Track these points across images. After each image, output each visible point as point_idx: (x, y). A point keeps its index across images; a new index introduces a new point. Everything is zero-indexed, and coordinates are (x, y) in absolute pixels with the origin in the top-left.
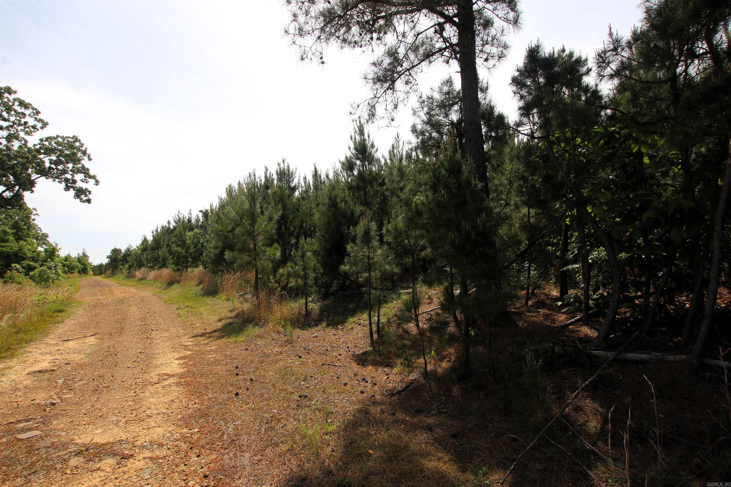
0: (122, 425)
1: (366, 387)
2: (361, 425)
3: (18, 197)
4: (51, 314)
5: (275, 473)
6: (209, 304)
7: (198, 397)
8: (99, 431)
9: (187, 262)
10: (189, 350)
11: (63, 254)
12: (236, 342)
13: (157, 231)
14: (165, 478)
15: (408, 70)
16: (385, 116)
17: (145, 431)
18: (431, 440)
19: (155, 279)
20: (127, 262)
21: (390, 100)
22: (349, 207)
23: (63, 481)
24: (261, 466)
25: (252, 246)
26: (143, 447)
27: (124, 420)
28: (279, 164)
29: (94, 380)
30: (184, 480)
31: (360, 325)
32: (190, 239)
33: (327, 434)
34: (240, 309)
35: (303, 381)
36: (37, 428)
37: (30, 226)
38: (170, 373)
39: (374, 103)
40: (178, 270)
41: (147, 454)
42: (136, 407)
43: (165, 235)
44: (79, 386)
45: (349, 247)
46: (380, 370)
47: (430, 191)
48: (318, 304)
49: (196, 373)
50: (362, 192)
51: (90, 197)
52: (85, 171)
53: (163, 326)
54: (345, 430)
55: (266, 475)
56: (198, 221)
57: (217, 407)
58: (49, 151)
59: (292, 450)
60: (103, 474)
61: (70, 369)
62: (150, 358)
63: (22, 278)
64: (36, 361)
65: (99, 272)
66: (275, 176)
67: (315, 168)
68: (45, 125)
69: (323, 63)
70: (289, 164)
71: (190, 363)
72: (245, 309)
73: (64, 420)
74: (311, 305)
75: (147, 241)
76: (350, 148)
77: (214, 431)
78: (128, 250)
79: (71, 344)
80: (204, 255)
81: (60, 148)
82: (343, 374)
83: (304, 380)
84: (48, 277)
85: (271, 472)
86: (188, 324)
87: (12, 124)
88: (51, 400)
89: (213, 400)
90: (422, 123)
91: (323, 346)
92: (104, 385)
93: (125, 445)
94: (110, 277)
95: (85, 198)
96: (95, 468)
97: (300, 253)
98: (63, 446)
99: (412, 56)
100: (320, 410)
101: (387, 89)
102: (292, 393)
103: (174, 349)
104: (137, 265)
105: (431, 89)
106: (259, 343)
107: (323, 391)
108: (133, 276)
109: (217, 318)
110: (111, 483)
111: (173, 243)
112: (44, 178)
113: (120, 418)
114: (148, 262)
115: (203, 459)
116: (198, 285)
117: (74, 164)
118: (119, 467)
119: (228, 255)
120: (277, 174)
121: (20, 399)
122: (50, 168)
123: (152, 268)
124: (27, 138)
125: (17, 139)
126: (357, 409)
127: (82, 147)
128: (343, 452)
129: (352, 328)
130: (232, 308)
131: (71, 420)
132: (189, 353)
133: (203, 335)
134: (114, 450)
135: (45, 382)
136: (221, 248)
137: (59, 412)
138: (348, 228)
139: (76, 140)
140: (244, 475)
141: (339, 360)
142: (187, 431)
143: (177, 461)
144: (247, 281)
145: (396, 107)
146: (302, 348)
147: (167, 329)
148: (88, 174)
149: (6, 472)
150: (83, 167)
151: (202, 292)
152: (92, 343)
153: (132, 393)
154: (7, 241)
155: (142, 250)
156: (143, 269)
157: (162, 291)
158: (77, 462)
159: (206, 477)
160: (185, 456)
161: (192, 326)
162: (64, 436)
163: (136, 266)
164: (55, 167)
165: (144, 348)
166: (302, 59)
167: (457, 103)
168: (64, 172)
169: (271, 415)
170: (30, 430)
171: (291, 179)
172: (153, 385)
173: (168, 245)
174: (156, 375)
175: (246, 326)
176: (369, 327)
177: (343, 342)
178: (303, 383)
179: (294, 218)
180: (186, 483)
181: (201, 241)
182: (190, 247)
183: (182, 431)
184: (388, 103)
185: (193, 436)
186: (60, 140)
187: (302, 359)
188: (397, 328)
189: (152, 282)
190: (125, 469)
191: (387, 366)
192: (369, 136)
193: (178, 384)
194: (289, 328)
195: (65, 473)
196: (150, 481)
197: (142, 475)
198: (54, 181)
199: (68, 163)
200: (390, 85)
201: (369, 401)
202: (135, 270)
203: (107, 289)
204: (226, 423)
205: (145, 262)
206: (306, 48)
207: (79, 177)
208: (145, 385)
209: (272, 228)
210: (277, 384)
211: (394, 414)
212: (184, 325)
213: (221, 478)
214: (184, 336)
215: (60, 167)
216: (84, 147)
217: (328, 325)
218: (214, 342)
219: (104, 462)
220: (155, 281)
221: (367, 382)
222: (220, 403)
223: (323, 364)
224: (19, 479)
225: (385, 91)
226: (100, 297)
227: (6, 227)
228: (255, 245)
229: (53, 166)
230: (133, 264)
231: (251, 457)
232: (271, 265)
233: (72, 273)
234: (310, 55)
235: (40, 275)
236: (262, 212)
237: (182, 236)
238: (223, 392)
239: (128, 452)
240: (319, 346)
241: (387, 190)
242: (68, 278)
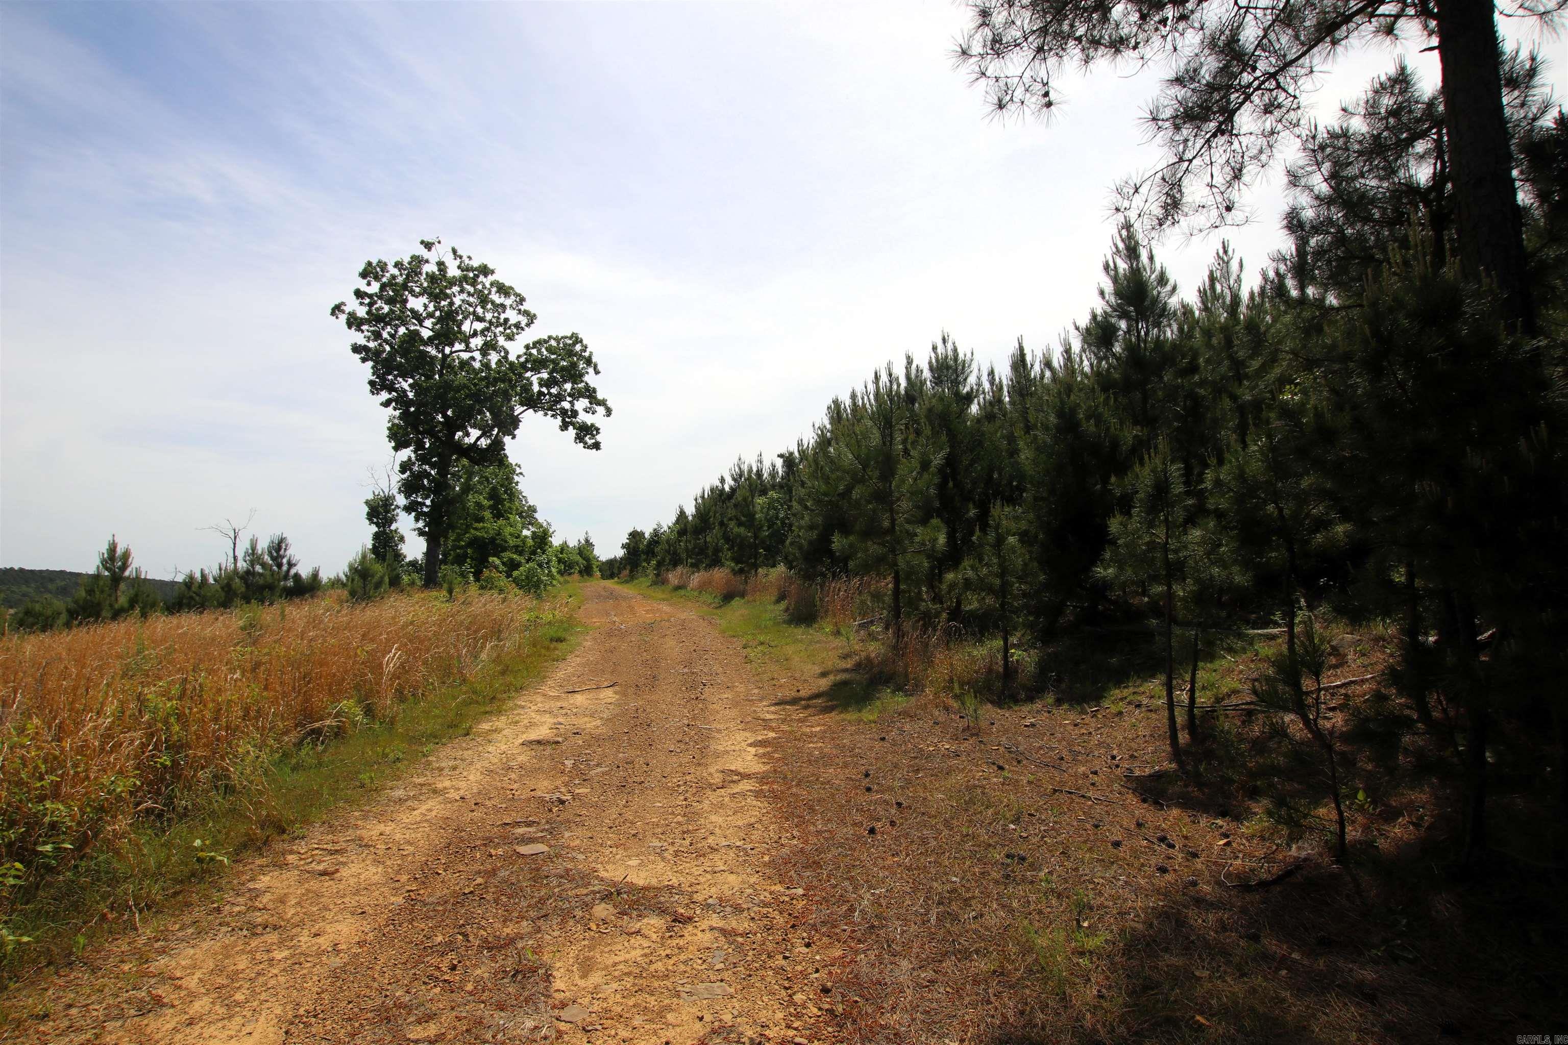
0: (670, 857)
1: (1170, 858)
2: (1166, 950)
3: (497, 445)
4: (547, 643)
5: (967, 1017)
6: (801, 641)
7: (797, 826)
8: (634, 862)
9: (756, 555)
10: (772, 729)
11: (556, 541)
12: (860, 721)
13: (703, 497)
14: (750, 976)
15: (1273, 76)
16: (1210, 201)
17: (709, 876)
18: (1373, 1025)
19: (702, 587)
20: (654, 555)
21: (1223, 160)
22: (1108, 429)
23: (586, 942)
24: (937, 996)
25: (886, 524)
26: (707, 907)
27: (671, 850)
28: (934, 348)
29: (618, 767)
30: (786, 988)
31: (1138, 706)
32: (761, 511)
33: (1082, 954)
34: (863, 654)
35: (1012, 822)
36: (541, 840)
37: (512, 494)
38: (742, 771)
39: (1179, 176)
40: (741, 571)
41: (715, 921)
42: (691, 828)
43: (716, 505)
44: (597, 775)
45: (1114, 525)
46: (1204, 821)
47: (1360, 375)
48: (1032, 652)
49: (789, 777)
50: (1138, 395)
51: (599, 438)
52: (590, 393)
53: (721, 679)
54: (1127, 951)
55: (950, 1017)
56: (773, 473)
57: (835, 852)
58: (538, 364)
59: (1002, 974)
60: (646, 943)
61: (580, 742)
62: (705, 737)
63: (503, 581)
64: (532, 725)
65: (608, 573)
66: (927, 374)
67: (1021, 349)
68: (531, 318)
69: (1049, 104)
70: (956, 344)
71: (776, 755)
72: (873, 655)
73: (579, 832)
74: (1016, 654)
75: (687, 517)
76: (1102, 293)
77: (833, 900)
78: (656, 533)
79: (579, 699)
80: (788, 542)
81: (553, 357)
82: (1107, 819)
83: (1017, 821)
84: (539, 581)
85: (960, 1013)
86: (765, 677)
87: (488, 325)
88: (558, 795)
89: (826, 835)
90: (1316, 203)
91: (1052, 749)
92: (635, 779)
93: (677, 897)
94: (626, 582)
95: (590, 442)
96: (633, 930)
97: (991, 537)
98: (582, 878)
99: (1284, 39)
100: (1059, 896)
101: (1214, 135)
102: (990, 845)
103: (746, 726)
104: (670, 560)
105: (1344, 110)
106: (907, 727)
107: (1062, 853)
108: (664, 582)
109: (818, 670)
110: (660, 964)
111: (730, 519)
112: (531, 411)
113: (665, 844)
114: (689, 556)
115: (818, 952)
116: (778, 601)
117: (574, 383)
118: (671, 936)
119: (838, 542)
120: (931, 369)
121: (515, 786)
122: (540, 393)
123: (695, 566)
124: (508, 345)
125: (495, 349)
126: (1153, 908)
127: (585, 351)
128: (1126, 1005)
129: (1120, 713)
130: (846, 651)
131: (590, 835)
132: (772, 735)
133: (794, 701)
134: (660, 903)
135: (547, 762)
136: (821, 528)
137: (571, 817)
138: (1105, 481)
139: (576, 339)
140: (902, 1005)
141: (1093, 784)
142: (782, 890)
143: (770, 946)
144: (877, 596)
145: (1237, 175)
146: (1002, 749)
147: (729, 685)
148: (595, 398)
149: (507, 906)
150: (587, 387)
151: (786, 617)
152: (609, 701)
153: (680, 801)
154: (481, 520)
155: (678, 532)
156: (679, 569)
157: (715, 611)
158: (606, 913)
159: (826, 991)
160: (784, 939)
161: (774, 682)
162: (582, 861)
163: (669, 564)
164: (546, 392)
165: (694, 718)
166: (1001, 106)
167: (1423, 135)
168: (560, 398)
169: (948, 887)
170: (533, 842)
171: (961, 379)
172: (715, 790)
173: (722, 524)
174: (717, 771)
175: (879, 691)
176: (1166, 714)
177: (1100, 744)
178: (1012, 826)
179: (973, 462)
180: (790, 996)
181: (781, 516)
182: (762, 527)
183: (773, 888)
184: (1216, 170)
185: (794, 902)
186: (553, 343)
187: (1006, 773)
188: (1243, 722)
189: (696, 593)
190: (681, 942)
191: (1223, 815)
192: (1151, 258)
193: (758, 794)
194: (971, 703)
195: (589, 929)
196: (726, 975)
197: (710, 960)
198: (546, 414)
199: (565, 381)
200: (1221, 123)
201: (1184, 894)
202: (668, 570)
203: (624, 604)
204: (855, 888)
205: (684, 556)
206: (1009, 80)
207: (581, 404)
208: (703, 787)
209: (929, 484)
210: (955, 822)
211: (1255, 938)
212: (757, 678)
213: (856, 1002)
214: (761, 700)
215: (554, 391)
216: (588, 350)
217: (1059, 702)
218: (817, 718)
219: (645, 921)
220: (700, 592)
221: (1172, 846)
222: (841, 845)
223: (1055, 791)
224: (525, 923)
225: (1208, 141)
226: (615, 619)
227: (481, 497)
228: (893, 521)
229: (544, 390)
230: (663, 560)
231: (913, 969)
232: (926, 564)
233: (570, 574)
234: (1019, 94)
235: (527, 577)
236: (906, 452)
237: (748, 506)
238: (843, 822)
239: (683, 911)
240: (1040, 748)
241: (1203, 383)
242: (567, 582)
